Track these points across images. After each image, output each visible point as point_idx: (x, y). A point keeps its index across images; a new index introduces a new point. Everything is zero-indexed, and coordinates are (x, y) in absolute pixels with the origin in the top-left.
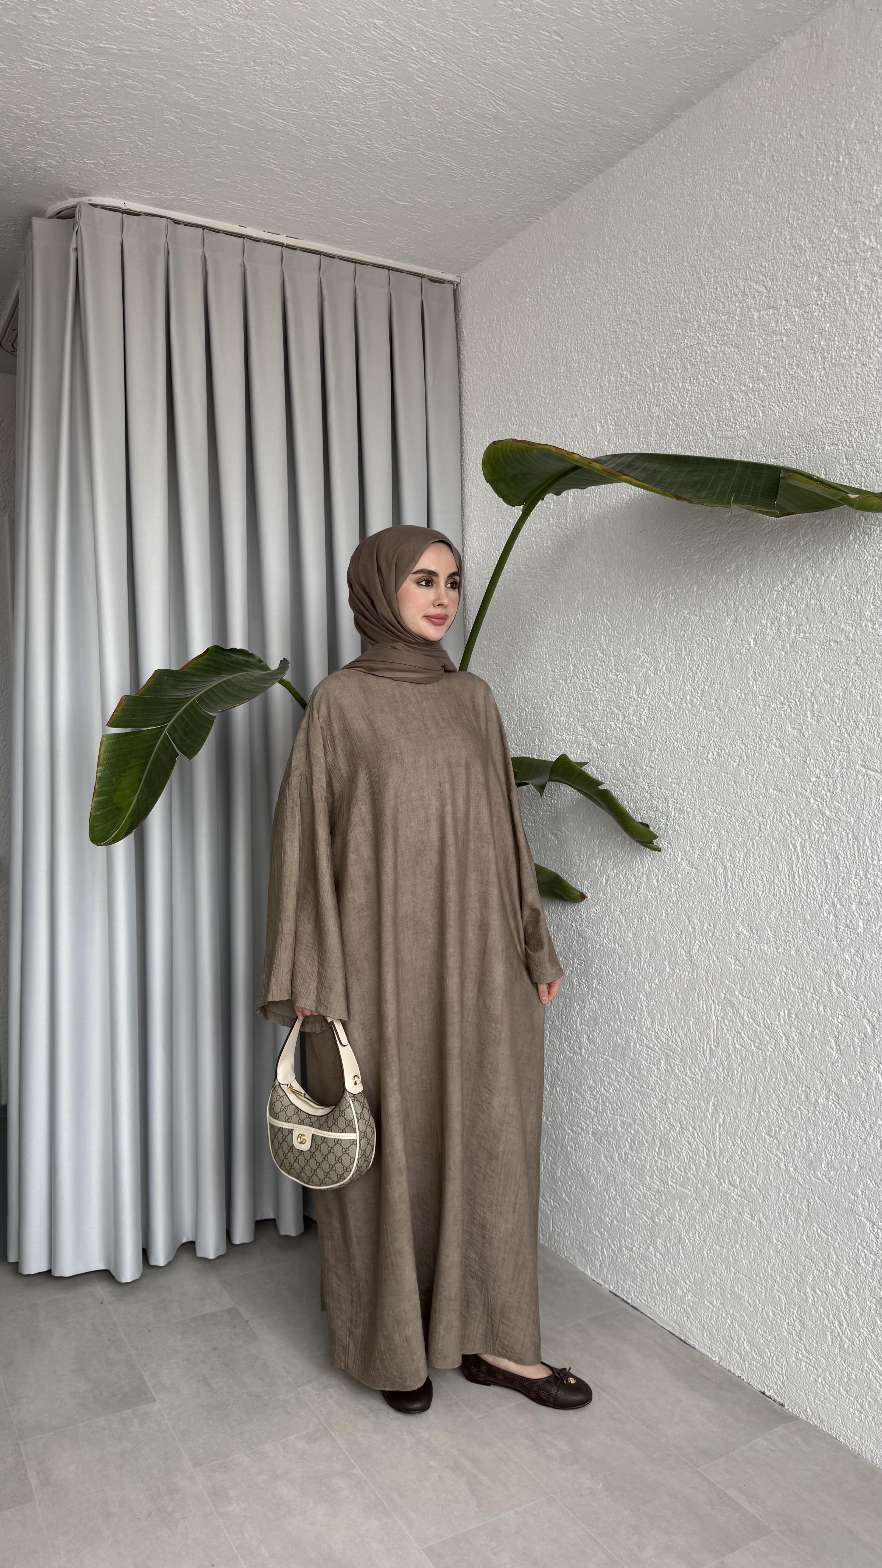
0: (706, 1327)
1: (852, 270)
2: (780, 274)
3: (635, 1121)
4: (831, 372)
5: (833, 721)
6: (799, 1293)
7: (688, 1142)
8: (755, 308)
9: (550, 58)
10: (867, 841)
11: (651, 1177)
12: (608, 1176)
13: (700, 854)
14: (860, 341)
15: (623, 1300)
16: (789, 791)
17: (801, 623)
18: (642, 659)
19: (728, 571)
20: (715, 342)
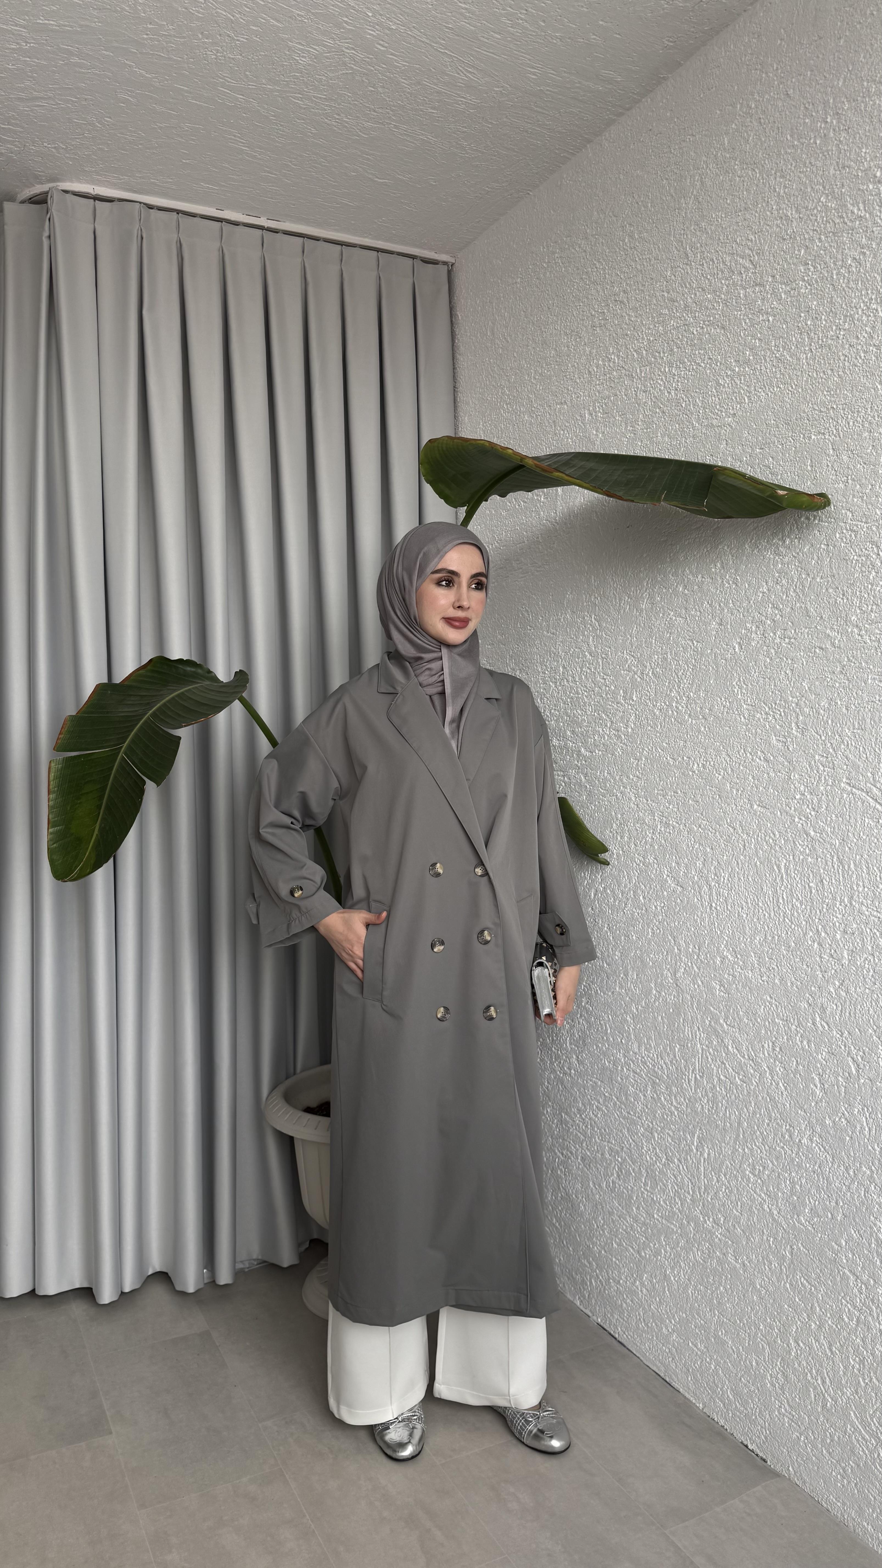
0: (690, 1370)
1: (840, 242)
2: (766, 248)
3: (622, 1149)
4: (818, 354)
5: (817, 733)
6: (782, 1344)
7: (674, 1175)
8: (741, 285)
9: (518, 19)
10: (852, 866)
11: (638, 1208)
12: (596, 1204)
13: (686, 871)
14: (848, 320)
15: (610, 1334)
16: (774, 808)
17: (786, 627)
18: (629, 662)
19: (713, 570)
20: (701, 322)
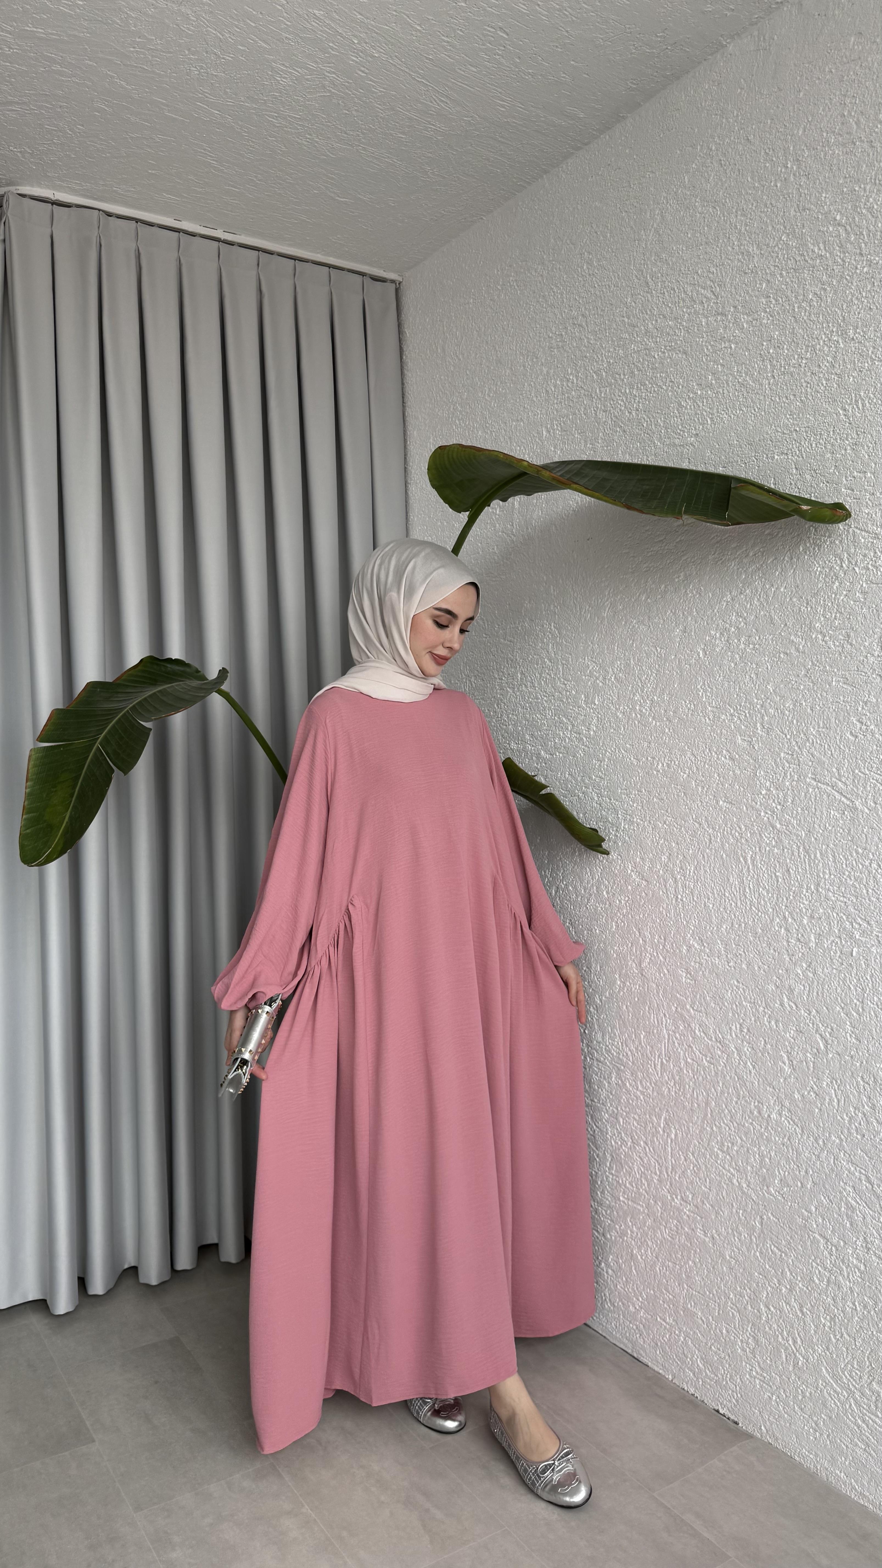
0: (659, 1344)
1: (801, 279)
2: (728, 280)
4: (780, 380)
5: (783, 733)
6: (752, 1310)
7: (640, 1157)
8: (703, 314)
9: (495, 55)
10: (818, 855)
13: (651, 866)
14: (810, 350)
16: (740, 804)
17: (750, 634)
18: (591, 668)
19: (676, 580)
20: (663, 347)
